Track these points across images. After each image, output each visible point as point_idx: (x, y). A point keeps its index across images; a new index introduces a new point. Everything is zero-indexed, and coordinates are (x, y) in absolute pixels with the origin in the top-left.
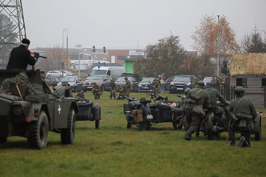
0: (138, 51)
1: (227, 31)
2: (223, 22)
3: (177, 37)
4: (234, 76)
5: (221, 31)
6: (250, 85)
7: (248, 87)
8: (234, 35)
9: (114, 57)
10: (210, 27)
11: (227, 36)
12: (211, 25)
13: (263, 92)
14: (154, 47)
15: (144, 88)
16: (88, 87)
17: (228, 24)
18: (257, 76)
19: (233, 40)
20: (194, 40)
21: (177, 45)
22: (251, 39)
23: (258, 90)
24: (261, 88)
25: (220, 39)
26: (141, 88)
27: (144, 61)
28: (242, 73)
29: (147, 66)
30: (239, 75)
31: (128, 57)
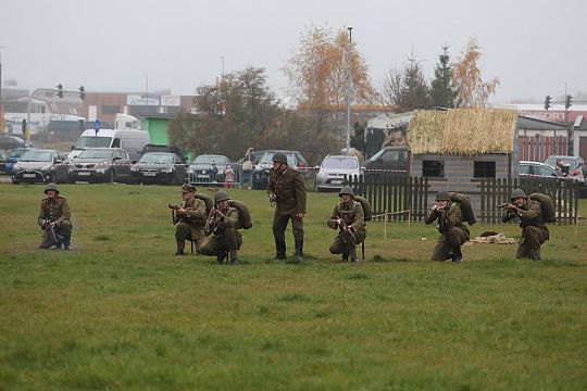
0: (146, 95)
1: (353, 59)
2: (345, 40)
3: (260, 71)
4: (418, 156)
5: (340, 58)
6: (450, 175)
7: (446, 180)
8: (365, 69)
9: (95, 107)
10: (320, 50)
11: (353, 70)
12: (322, 47)
13: (479, 190)
14: (212, 90)
15: (200, 176)
16: (80, 174)
17: (355, 44)
18: (464, 156)
19: (365, 79)
20: (287, 77)
21: (260, 86)
22: (403, 77)
23: (466, 186)
24: (472, 181)
25: (337, 75)
26: (193, 178)
27: (191, 119)
28: (434, 149)
29: (199, 130)
30: (428, 153)
31: (162, 111)
